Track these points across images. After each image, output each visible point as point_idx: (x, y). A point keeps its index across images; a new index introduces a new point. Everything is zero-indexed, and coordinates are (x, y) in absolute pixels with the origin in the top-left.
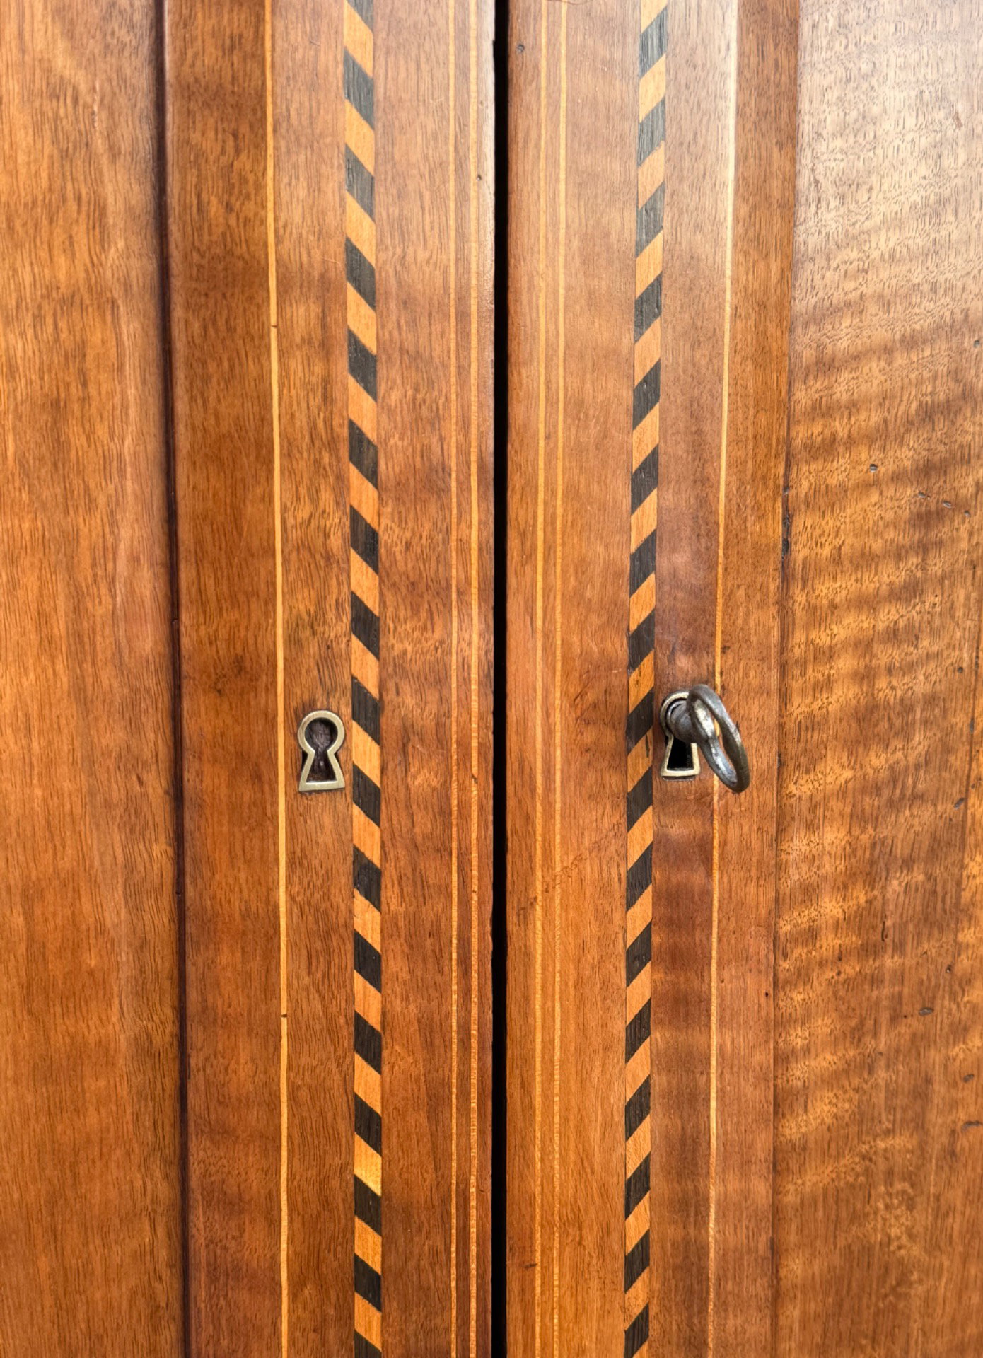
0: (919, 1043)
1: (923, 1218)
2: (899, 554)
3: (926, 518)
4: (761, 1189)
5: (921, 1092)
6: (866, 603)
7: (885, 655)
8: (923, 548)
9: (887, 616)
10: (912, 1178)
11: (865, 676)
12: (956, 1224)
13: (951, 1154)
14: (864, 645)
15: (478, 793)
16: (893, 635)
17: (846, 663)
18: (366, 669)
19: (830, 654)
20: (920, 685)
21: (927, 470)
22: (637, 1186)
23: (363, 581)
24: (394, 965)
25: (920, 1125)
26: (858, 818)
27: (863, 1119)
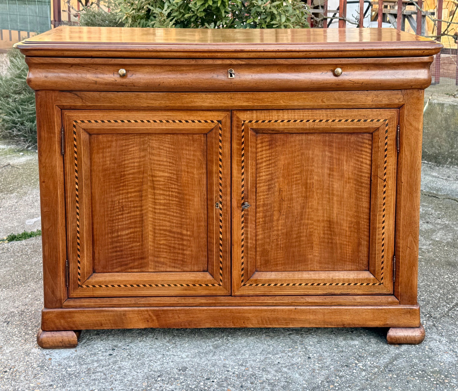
0: (269, 232)
1: (270, 247)
2: (267, 192)
3: (269, 189)
4: (254, 242)
5: (270, 236)
6: (264, 195)
7: (265, 200)
8: (269, 191)
9: (266, 196)
10: (269, 243)
11: (264, 201)
12: (274, 248)
13: (273, 241)
14: (264, 199)
15: (229, 209)
16: (266, 198)
17: (262, 200)
18: (221, 200)
19: (261, 199)
20: (269, 202)
21: (269, 185)
22: (243, 240)
23: (220, 193)
24: (223, 221)
25: (270, 239)
26: (263, 213)
27: (264, 238)
